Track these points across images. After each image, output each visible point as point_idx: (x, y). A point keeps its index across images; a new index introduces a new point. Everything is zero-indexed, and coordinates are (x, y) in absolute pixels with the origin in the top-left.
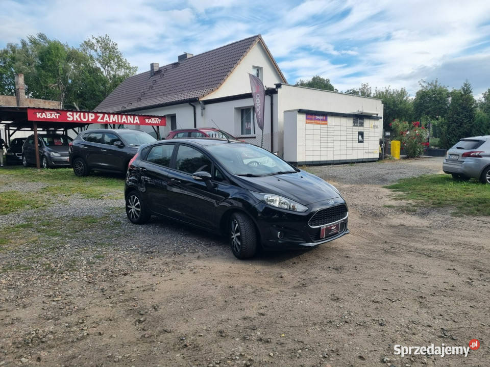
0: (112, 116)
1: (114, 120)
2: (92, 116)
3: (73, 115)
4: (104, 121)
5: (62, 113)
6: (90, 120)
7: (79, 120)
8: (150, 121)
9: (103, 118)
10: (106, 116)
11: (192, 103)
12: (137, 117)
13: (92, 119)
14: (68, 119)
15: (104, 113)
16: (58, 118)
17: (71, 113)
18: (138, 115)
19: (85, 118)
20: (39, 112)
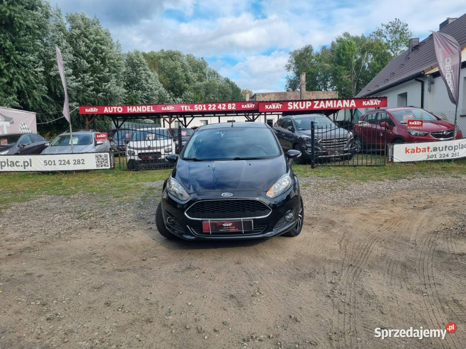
0: (327, 102)
1: (329, 106)
2: (309, 104)
3: (292, 105)
4: (320, 107)
5: (285, 103)
6: (307, 108)
7: (298, 108)
8: (368, 103)
9: (318, 105)
10: (322, 102)
11: (420, 79)
12: (353, 101)
13: (309, 107)
14: (289, 108)
15: (320, 100)
16: (280, 108)
17: (291, 103)
18: (354, 99)
19: (302, 106)
20: (267, 105)
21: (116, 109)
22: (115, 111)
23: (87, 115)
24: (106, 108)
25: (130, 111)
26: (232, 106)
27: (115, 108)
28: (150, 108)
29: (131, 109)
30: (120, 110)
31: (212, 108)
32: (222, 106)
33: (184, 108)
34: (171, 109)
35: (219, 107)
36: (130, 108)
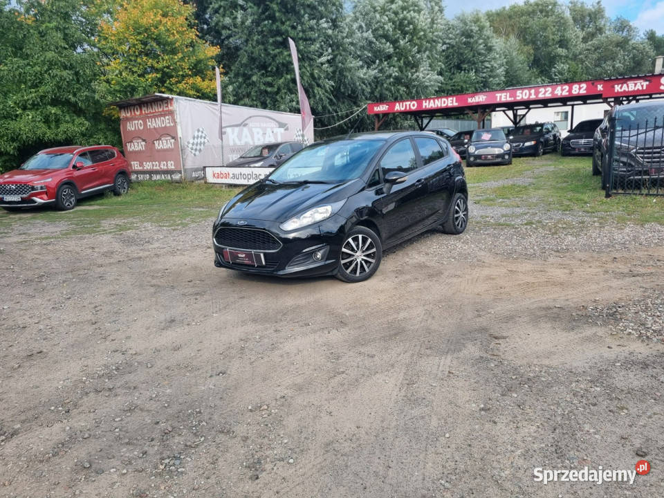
5: (654, 79)
14: (661, 88)
16: (645, 88)
20: (618, 84)
21: (410, 105)
22: (408, 108)
23: (377, 115)
24: (397, 104)
25: (426, 106)
26: (580, 88)
27: (408, 103)
28: (452, 100)
29: (427, 104)
30: (414, 105)
31: (544, 94)
32: (562, 90)
33: (501, 97)
34: (481, 100)
35: (556, 92)
36: (426, 102)
